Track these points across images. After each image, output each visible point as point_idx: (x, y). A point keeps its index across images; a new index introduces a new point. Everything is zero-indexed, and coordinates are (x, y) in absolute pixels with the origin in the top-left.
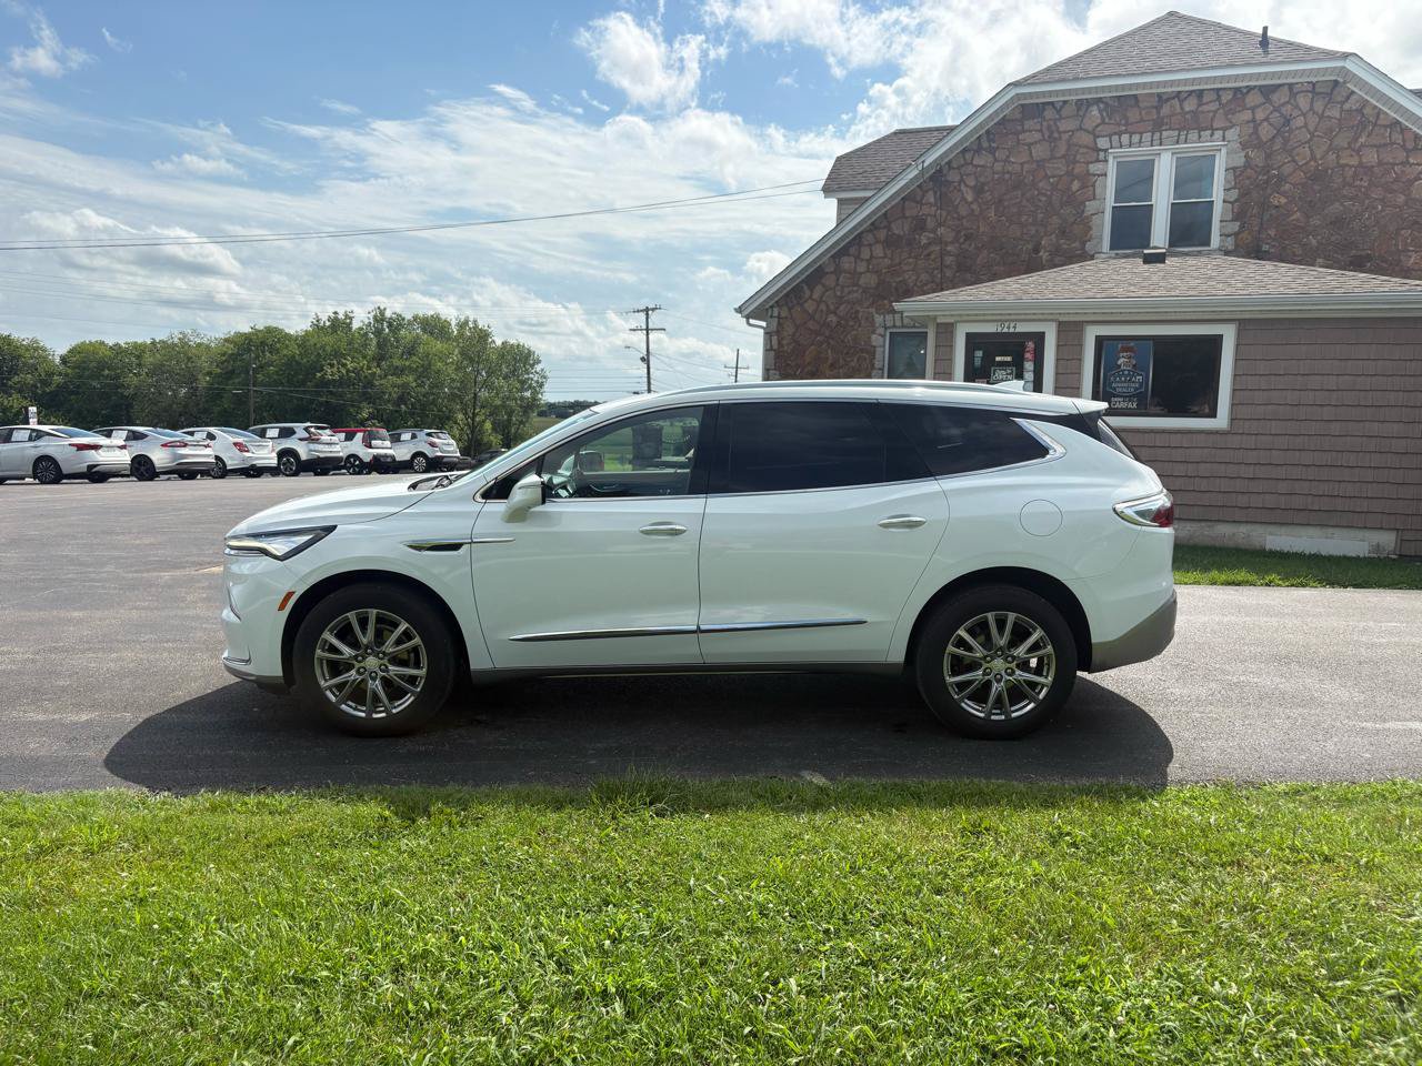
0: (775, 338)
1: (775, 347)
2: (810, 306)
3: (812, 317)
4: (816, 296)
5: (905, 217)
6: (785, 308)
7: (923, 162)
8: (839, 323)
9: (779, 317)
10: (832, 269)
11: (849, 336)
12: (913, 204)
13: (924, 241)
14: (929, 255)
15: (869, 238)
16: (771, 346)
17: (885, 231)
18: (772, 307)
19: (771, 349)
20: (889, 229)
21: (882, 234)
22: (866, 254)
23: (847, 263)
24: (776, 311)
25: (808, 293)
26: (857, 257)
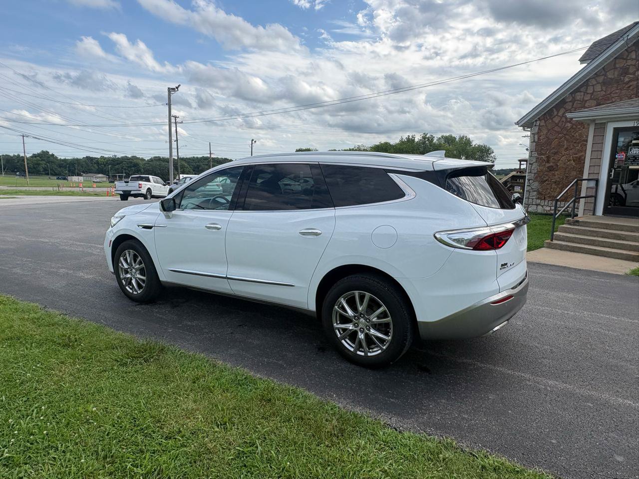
0: (536, 137)
1: (536, 140)
2: (556, 120)
3: (557, 125)
4: (560, 114)
5: (615, 68)
6: (543, 121)
7: (628, 36)
8: (572, 127)
9: (539, 126)
10: (570, 100)
11: (577, 134)
12: (622, 60)
13: (627, 80)
14: (629, 87)
15: (594, 82)
16: (534, 140)
17: (603, 77)
18: (536, 121)
19: (534, 142)
20: (605, 75)
21: (601, 79)
22: (590, 90)
23: (579, 96)
24: (538, 123)
25: (556, 113)
26: (586, 93)
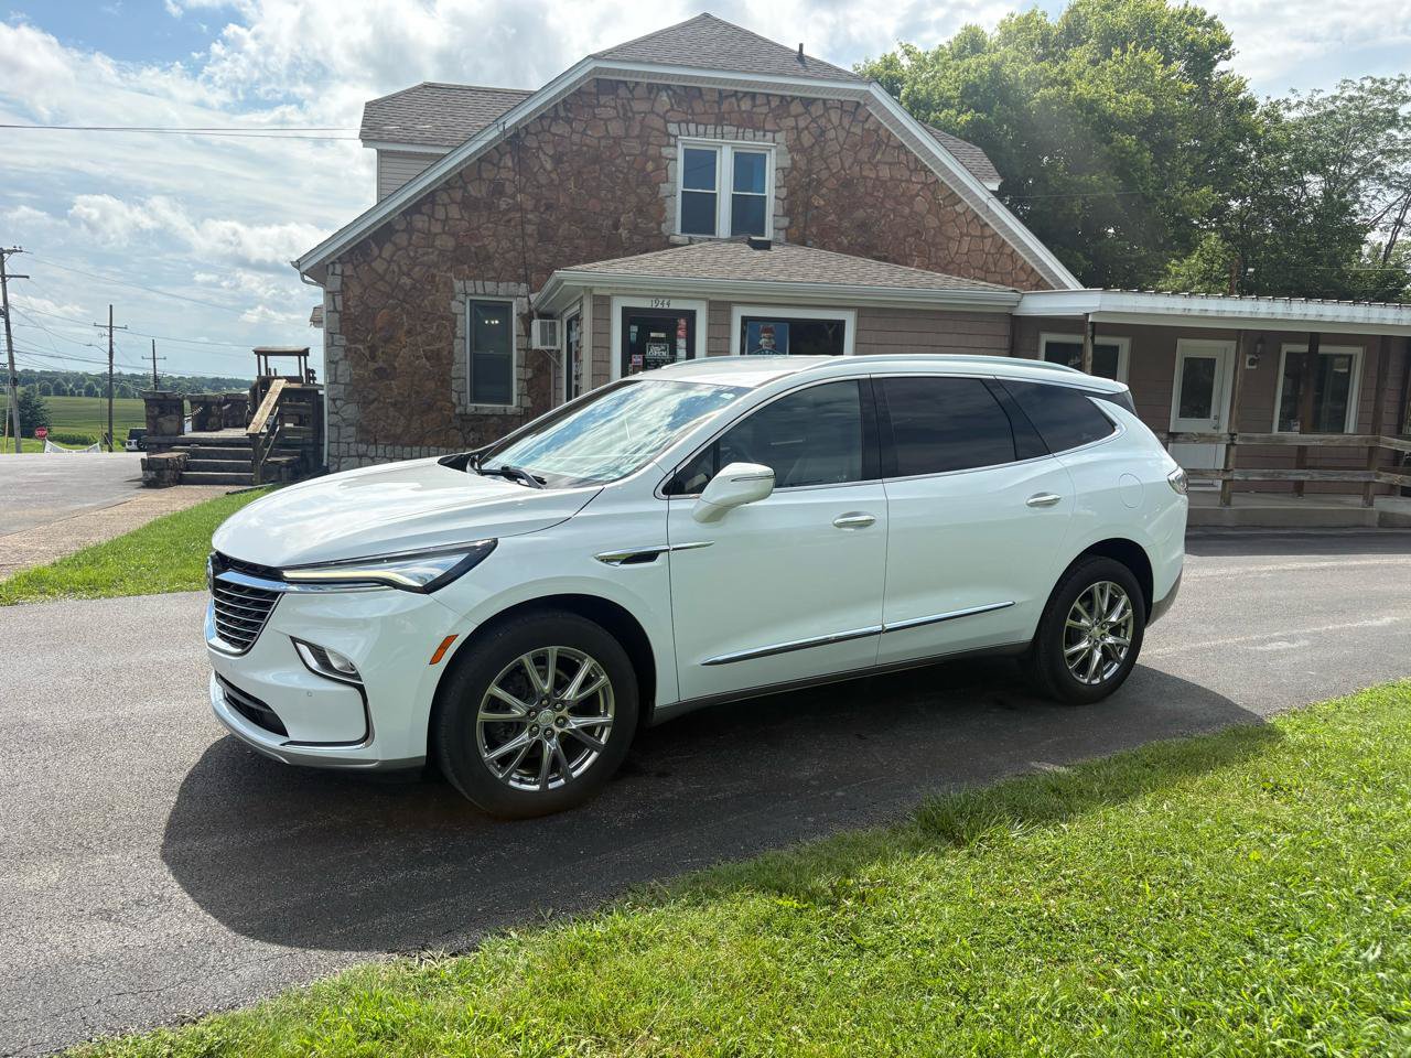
0: (339, 299)
1: (340, 308)
2: (379, 266)
3: (382, 278)
4: (386, 254)
5: (480, 178)
6: (350, 266)
7: (504, 123)
8: (414, 287)
9: (342, 275)
10: (402, 228)
11: (426, 301)
12: (490, 167)
13: (503, 206)
14: (509, 221)
15: (444, 197)
16: (335, 307)
17: (461, 191)
18: (333, 263)
19: (335, 311)
20: (464, 189)
21: (458, 195)
22: (440, 214)
23: (420, 222)
24: (338, 269)
25: (376, 251)
26: (431, 216)
